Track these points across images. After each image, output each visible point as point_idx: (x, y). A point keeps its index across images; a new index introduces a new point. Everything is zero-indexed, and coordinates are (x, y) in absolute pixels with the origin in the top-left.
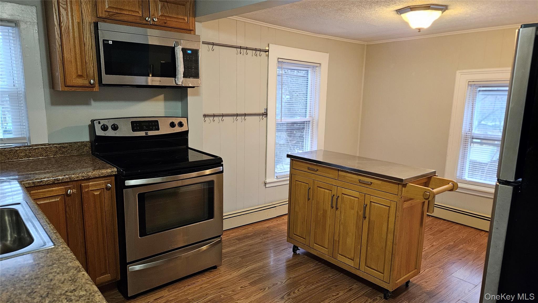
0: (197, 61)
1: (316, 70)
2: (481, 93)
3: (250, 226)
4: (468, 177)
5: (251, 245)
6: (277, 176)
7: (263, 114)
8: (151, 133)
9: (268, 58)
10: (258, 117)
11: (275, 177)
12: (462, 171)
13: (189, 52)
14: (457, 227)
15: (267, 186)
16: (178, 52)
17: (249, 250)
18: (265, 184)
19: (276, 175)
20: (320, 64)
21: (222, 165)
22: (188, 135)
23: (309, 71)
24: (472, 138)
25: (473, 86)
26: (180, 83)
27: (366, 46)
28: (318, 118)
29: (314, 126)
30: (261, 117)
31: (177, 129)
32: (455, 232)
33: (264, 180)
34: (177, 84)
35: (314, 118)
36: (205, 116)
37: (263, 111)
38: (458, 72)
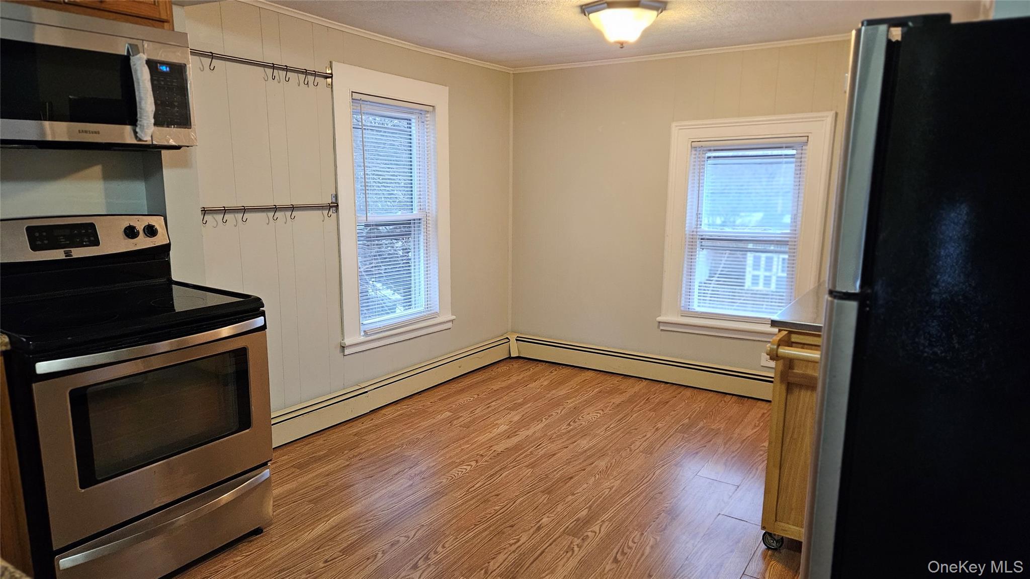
0: (183, 90)
1: (427, 119)
2: (710, 161)
3: (317, 438)
4: (699, 306)
5: (328, 475)
6: (364, 331)
7: (329, 207)
8: (78, 253)
9: (332, 91)
10: (320, 212)
11: (362, 333)
12: (689, 297)
13: (164, 69)
14: (688, 393)
15: (347, 352)
16: (138, 68)
17: (327, 484)
18: (343, 348)
19: (363, 328)
20: (433, 106)
21: (263, 314)
22: (169, 254)
23: (413, 120)
24: (702, 239)
25: (698, 149)
26: (147, 138)
27: (512, 76)
28: (436, 212)
29: (430, 229)
30: (326, 212)
31: (143, 243)
32: (686, 401)
33: (340, 340)
34: (140, 140)
35: (429, 213)
36: (205, 211)
37: (328, 200)
38: (674, 124)
